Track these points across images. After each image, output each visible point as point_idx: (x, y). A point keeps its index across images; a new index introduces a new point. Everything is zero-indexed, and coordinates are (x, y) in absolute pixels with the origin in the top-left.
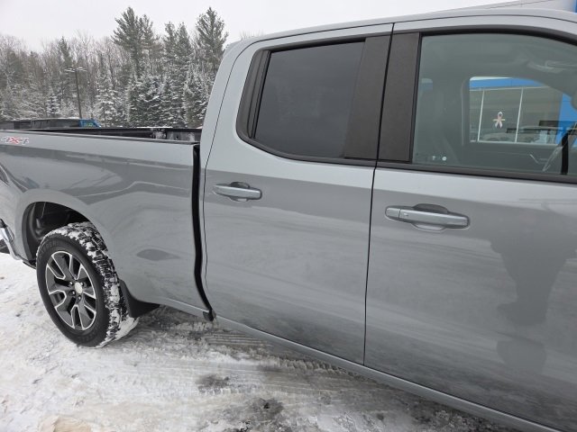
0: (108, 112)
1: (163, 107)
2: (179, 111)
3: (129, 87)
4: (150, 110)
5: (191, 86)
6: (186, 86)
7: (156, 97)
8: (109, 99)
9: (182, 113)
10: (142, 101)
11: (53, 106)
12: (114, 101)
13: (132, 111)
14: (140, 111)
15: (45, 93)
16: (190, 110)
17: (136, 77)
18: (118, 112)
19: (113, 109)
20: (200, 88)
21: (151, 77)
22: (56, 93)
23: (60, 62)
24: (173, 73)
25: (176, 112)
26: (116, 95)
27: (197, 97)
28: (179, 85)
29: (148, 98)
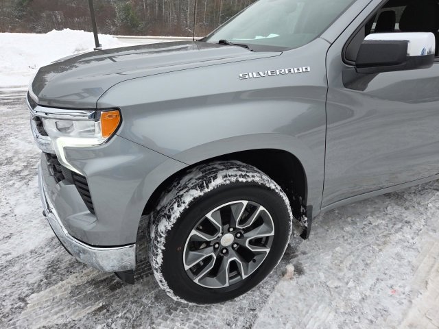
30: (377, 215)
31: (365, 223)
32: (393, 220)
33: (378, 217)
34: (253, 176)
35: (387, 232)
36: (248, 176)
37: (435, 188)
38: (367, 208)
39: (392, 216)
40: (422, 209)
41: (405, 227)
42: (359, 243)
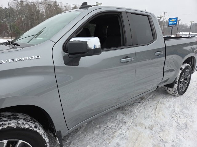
30: (112, 121)
31: (105, 127)
32: (119, 122)
33: (112, 122)
34: (9, 124)
35: (115, 130)
36: (5, 124)
37: (139, 102)
38: (108, 118)
39: (119, 120)
40: (132, 114)
41: (123, 126)
42: (100, 140)
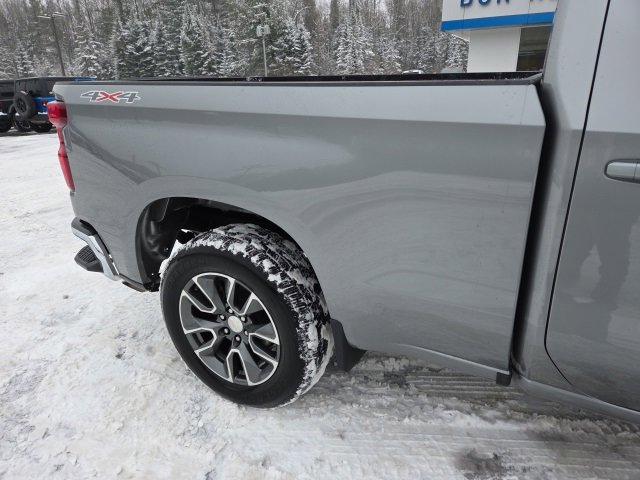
0: (91, 69)
1: (157, 60)
2: (176, 65)
3: (113, 36)
4: (141, 66)
5: (189, 33)
6: (183, 33)
7: (147, 48)
8: (91, 52)
9: (181, 67)
10: (131, 53)
11: (24, 63)
12: (97, 55)
13: (120, 67)
14: (130, 66)
15: (12, 48)
16: (189, 63)
17: (120, 23)
18: (103, 68)
19: (96, 64)
20: (199, 35)
21: (140, 23)
22: (27, 48)
23: (26, 8)
24: (165, 16)
25: (173, 67)
26: (98, 47)
27: (197, 47)
28: (174, 32)
29: (139, 49)
